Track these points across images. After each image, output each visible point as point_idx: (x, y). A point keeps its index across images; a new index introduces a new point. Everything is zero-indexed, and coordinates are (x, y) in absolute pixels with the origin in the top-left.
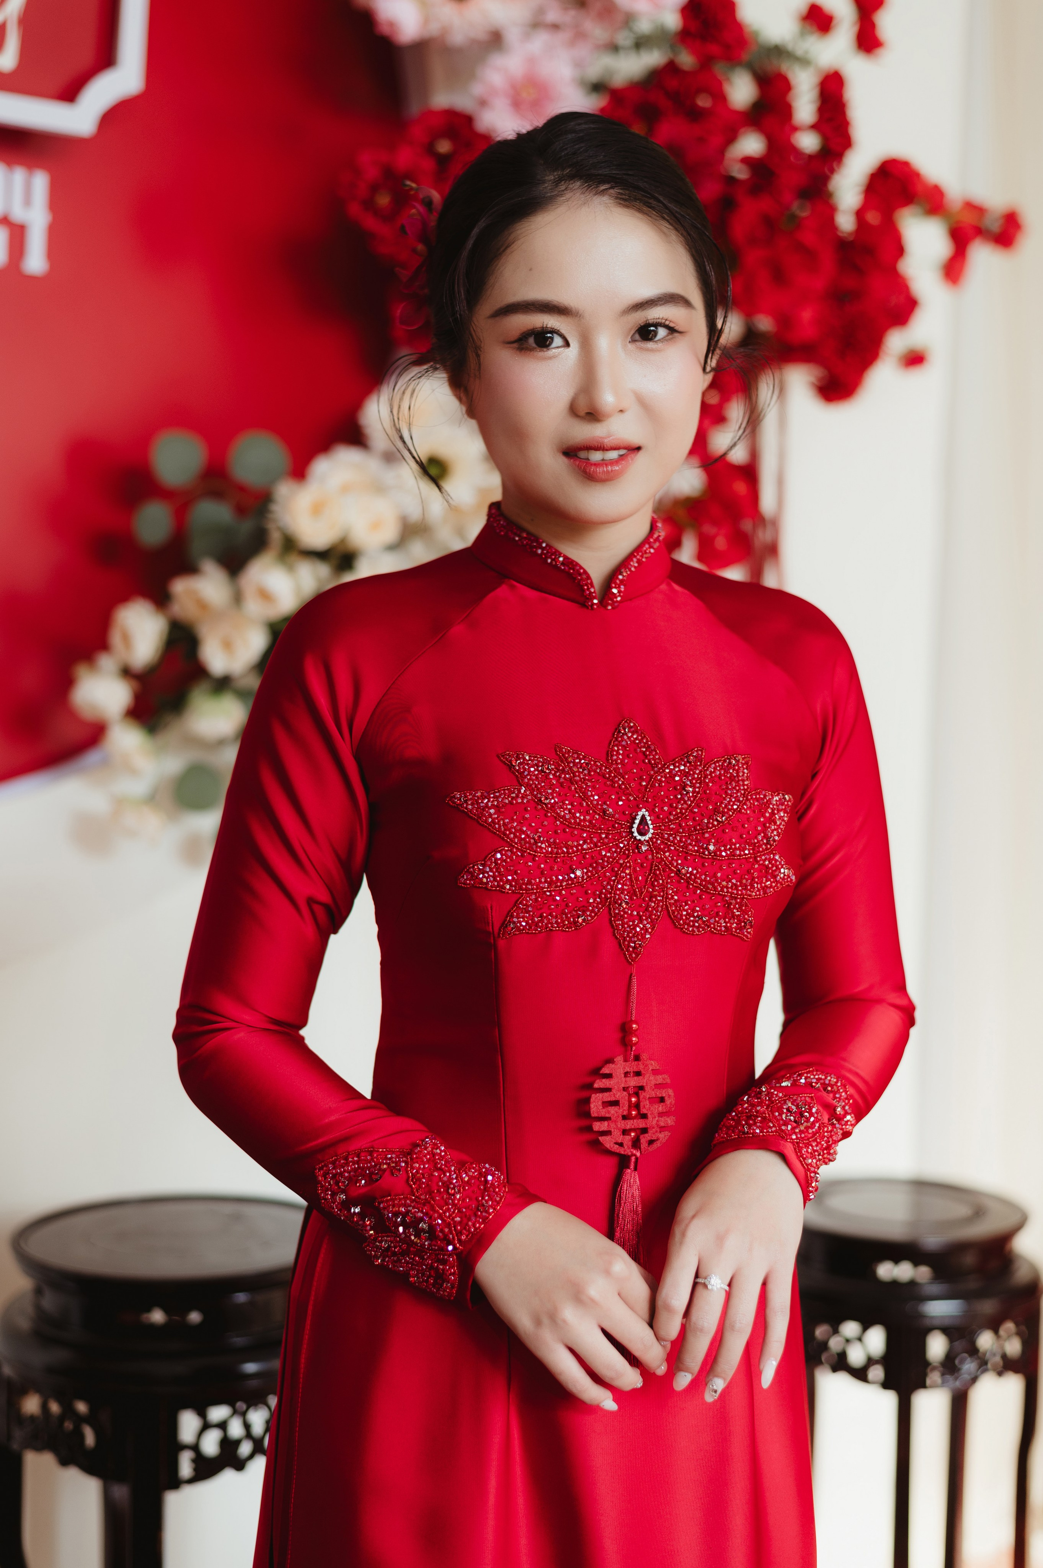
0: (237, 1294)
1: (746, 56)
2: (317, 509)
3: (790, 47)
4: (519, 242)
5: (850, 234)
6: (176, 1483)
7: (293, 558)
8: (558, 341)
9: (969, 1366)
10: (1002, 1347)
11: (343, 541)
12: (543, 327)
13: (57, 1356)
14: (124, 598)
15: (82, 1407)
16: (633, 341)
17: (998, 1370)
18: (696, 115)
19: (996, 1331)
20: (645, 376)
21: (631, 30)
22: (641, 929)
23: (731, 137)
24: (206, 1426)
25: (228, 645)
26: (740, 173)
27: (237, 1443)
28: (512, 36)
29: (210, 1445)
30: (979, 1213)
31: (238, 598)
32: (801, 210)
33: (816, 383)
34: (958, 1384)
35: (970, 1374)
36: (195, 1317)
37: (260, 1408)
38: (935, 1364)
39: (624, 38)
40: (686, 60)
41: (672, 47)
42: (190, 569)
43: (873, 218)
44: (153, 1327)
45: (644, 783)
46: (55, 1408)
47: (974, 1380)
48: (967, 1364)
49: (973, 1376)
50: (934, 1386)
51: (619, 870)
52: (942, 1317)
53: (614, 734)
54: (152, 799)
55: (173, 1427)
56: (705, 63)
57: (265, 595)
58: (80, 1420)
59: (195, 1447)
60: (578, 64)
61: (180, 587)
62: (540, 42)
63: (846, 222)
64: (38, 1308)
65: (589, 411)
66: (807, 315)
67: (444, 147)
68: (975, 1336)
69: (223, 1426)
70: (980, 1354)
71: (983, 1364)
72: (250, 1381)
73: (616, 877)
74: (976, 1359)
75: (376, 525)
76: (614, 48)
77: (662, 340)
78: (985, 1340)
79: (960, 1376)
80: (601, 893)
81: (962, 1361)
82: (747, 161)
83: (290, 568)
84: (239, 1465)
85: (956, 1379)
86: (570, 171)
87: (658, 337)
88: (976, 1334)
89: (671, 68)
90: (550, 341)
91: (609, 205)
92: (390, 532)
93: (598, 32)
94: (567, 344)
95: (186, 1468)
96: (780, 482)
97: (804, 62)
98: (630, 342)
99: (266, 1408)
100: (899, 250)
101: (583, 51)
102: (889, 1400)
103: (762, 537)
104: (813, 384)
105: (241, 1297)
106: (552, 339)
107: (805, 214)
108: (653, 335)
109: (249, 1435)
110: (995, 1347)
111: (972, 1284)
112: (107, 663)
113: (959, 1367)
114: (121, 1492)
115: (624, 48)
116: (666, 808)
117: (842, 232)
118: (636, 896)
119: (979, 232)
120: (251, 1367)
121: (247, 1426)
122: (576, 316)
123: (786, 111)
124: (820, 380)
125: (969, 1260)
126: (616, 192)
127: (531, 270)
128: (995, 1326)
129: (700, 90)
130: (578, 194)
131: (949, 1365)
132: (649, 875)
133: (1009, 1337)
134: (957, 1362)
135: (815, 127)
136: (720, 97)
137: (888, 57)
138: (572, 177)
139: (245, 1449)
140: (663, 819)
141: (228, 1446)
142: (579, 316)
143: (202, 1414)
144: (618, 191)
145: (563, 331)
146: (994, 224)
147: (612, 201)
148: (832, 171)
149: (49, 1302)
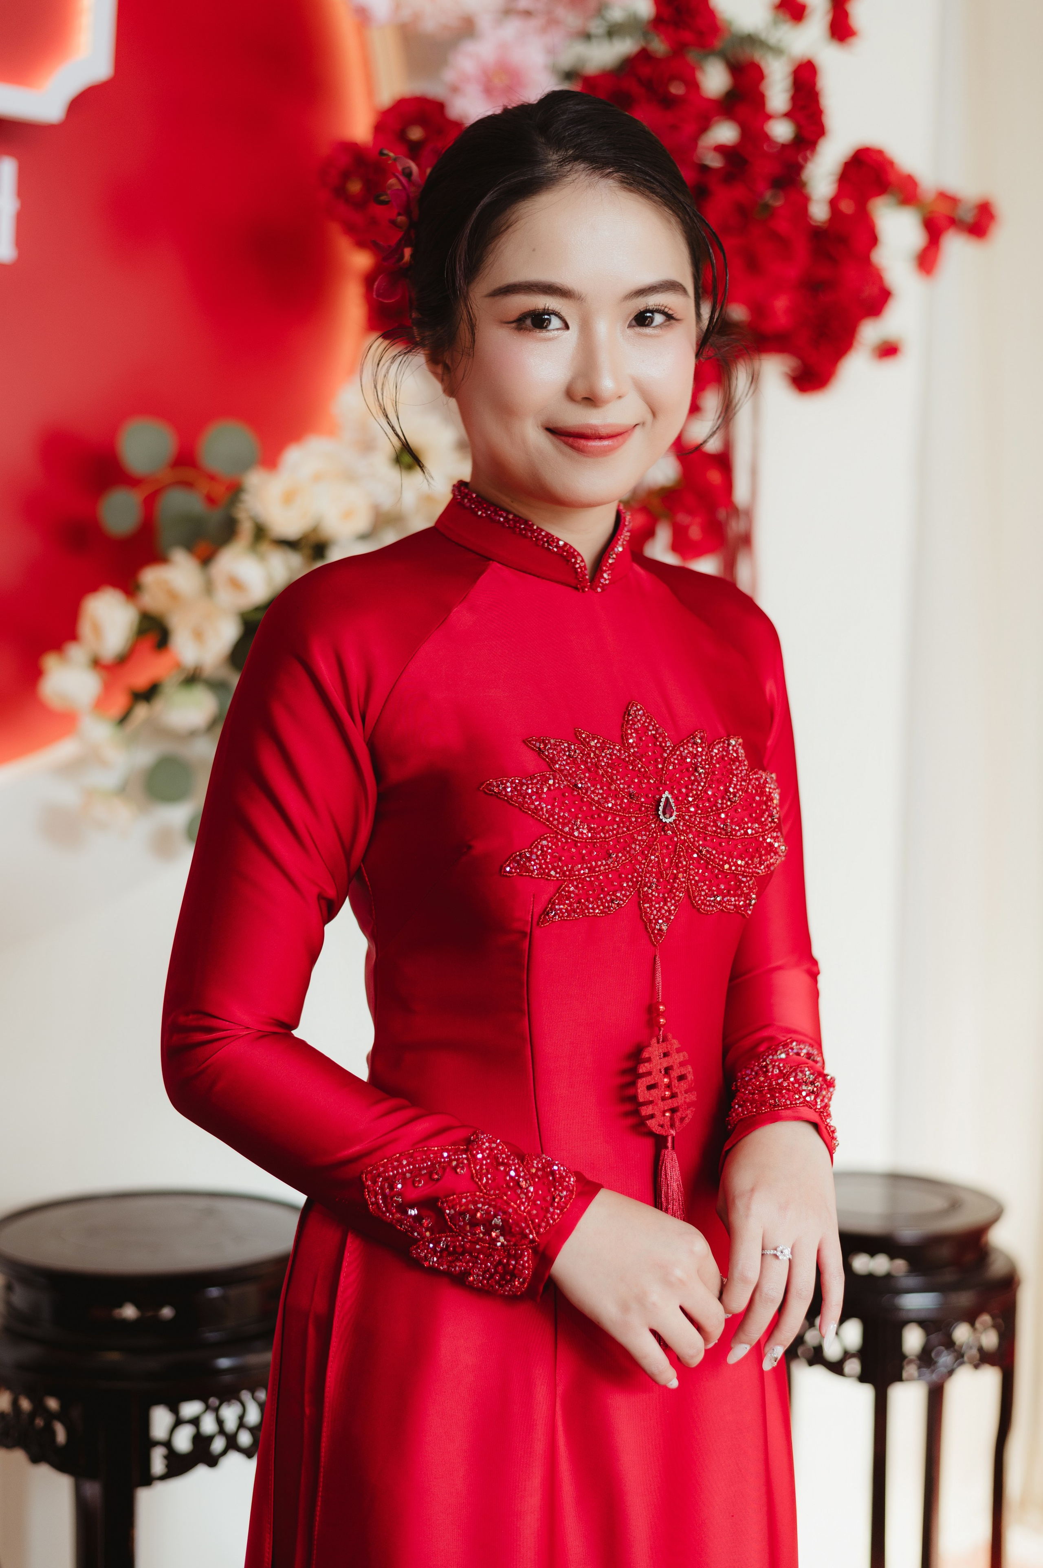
0: (210, 1289)
1: (719, 44)
2: (289, 498)
3: (763, 36)
4: (522, 222)
5: (825, 223)
6: (147, 1480)
7: (265, 547)
8: (555, 322)
9: (945, 1359)
10: (979, 1340)
11: (315, 530)
12: (545, 309)
13: (28, 1352)
14: (93, 588)
15: (53, 1404)
16: (630, 326)
17: (975, 1363)
18: (669, 102)
19: (972, 1324)
20: (643, 361)
21: (603, 17)
22: (666, 911)
23: (704, 127)
24: (179, 1422)
25: (199, 635)
26: (714, 161)
27: (210, 1439)
28: (485, 22)
29: (183, 1441)
30: (955, 1205)
31: (209, 588)
32: (773, 199)
33: (790, 372)
34: (934, 1377)
35: (946, 1367)
36: (167, 1312)
37: (233, 1403)
38: (912, 1357)
39: (596, 27)
40: (659, 46)
41: (645, 34)
42: (158, 558)
43: (847, 207)
44: (125, 1323)
45: (660, 766)
46: (25, 1404)
47: (951, 1373)
48: (944, 1356)
49: (949, 1369)
50: (910, 1379)
51: (648, 853)
52: (919, 1310)
53: (624, 718)
54: (122, 791)
55: (145, 1423)
56: (678, 50)
57: (236, 584)
58: (51, 1417)
59: (168, 1444)
60: (551, 51)
61: (151, 576)
62: (512, 28)
63: (819, 212)
64: (9, 1304)
65: (587, 396)
66: (781, 304)
67: (416, 134)
68: (952, 1329)
69: (195, 1421)
70: (956, 1347)
71: (960, 1357)
72: (225, 1377)
73: (646, 860)
74: (953, 1352)
75: (348, 515)
76: (587, 36)
77: (659, 326)
78: (962, 1333)
79: (937, 1369)
80: (633, 877)
81: (939, 1354)
82: (721, 149)
83: (262, 558)
84: (212, 1461)
85: (933, 1372)
86: (573, 153)
87: (655, 324)
88: (952, 1327)
89: (643, 56)
90: (547, 323)
91: (614, 188)
92: (361, 522)
93: (572, 20)
94: (567, 327)
95: (158, 1465)
96: (754, 472)
97: (777, 51)
98: (628, 327)
99: (239, 1405)
100: (872, 240)
101: (556, 37)
102: (866, 1394)
103: (735, 527)
104: (787, 374)
105: (214, 1292)
106: (549, 320)
107: (778, 203)
108: (649, 321)
109: (222, 1431)
110: (971, 1339)
111: (948, 1276)
112: (77, 653)
113: (935, 1360)
114: (93, 1489)
115: (597, 36)
116: (684, 790)
117: (815, 221)
118: (663, 878)
119: (953, 222)
120: (224, 1363)
121: (220, 1422)
122: (579, 299)
123: (758, 100)
124: (794, 370)
125: (945, 1252)
126: (620, 175)
127: (534, 250)
128: (971, 1318)
129: (673, 78)
130: (583, 176)
131: (926, 1358)
132: (674, 856)
133: (985, 1329)
134: (933, 1355)
135: (788, 115)
136: (693, 86)
137: (860, 46)
138: (575, 159)
139: (218, 1445)
140: (682, 801)
141: (201, 1442)
142: (581, 299)
143: (174, 1410)
144: (621, 174)
145: (563, 314)
146: (967, 215)
147: (615, 185)
148: (806, 159)
149: (20, 1298)
